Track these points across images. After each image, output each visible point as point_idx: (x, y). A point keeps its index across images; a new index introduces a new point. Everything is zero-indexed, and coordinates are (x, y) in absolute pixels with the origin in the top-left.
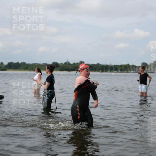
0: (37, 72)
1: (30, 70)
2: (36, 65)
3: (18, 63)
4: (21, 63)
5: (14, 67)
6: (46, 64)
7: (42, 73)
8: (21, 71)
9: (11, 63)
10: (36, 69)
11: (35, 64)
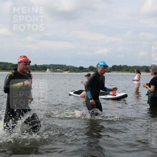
0: (137, 74)
1: (131, 72)
2: (137, 67)
3: (121, 66)
4: (123, 66)
5: (117, 69)
6: (145, 66)
7: (140, 74)
8: (123, 72)
9: (115, 66)
10: (136, 70)
11: (135, 66)
